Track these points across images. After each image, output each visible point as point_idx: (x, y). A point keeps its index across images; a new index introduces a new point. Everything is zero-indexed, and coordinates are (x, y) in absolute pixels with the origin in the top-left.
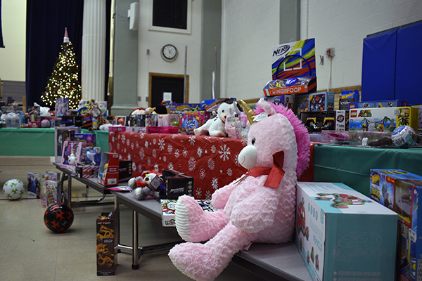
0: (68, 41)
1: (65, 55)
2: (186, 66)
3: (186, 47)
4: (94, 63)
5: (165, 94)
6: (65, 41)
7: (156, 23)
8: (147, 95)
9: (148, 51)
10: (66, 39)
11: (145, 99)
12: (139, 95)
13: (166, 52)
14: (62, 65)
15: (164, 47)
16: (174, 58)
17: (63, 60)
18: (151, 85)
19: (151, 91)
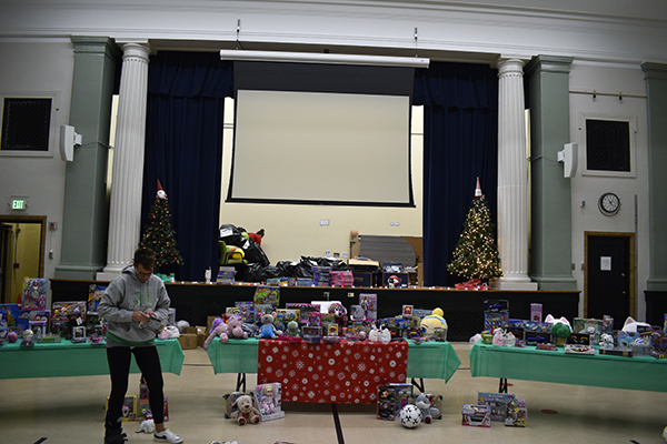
0: (481, 195)
1: (477, 212)
3: (636, 196)
5: (602, 258)
6: (476, 195)
7: (590, 167)
8: (583, 262)
9: (584, 203)
10: (478, 192)
11: (580, 267)
12: (573, 263)
13: (606, 202)
14: (475, 225)
15: (603, 197)
16: (616, 211)
17: (477, 218)
18: (587, 248)
19: (587, 256)
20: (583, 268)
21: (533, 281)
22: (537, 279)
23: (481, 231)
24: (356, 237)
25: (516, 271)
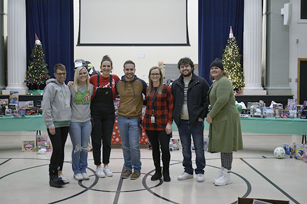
0: (233, 37)
1: (230, 48)
4: (255, 54)
6: (230, 37)
7: (303, 17)
8: (296, 77)
9: (298, 40)
10: (231, 35)
11: (295, 80)
12: (290, 78)
14: (229, 56)
17: (230, 51)
18: (299, 68)
19: (299, 74)
21: (264, 89)
22: (267, 88)
23: (232, 59)
24: (162, 65)
25: (253, 83)
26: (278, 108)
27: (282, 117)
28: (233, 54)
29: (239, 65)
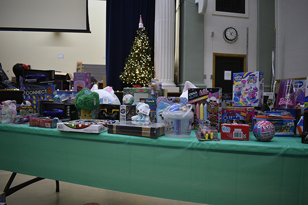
0: (143, 27)
1: (140, 39)
2: (247, 47)
3: (248, 29)
4: (166, 45)
5: (226, 72)
6: (140, 27)
7: (218, 8)
8: (212, 74)
9: (213, 33)
10: (141, 25)
11: (210, 77)
12: (205, 74)
13: (228, 33)
14: (138, 47)
15: (226, 30)
16: (235, 40)
17: (139, 42)
18: (215, 64)
19: (214, 70)
20: (212, 78)
21: (177, 86)
22: (180, 85)
23: (141, 51)
24: (80, 65)
25: (164, 79)
26: (204, 101)
27: (225, 137)
28: (142, 45)
29: (149, 58)
